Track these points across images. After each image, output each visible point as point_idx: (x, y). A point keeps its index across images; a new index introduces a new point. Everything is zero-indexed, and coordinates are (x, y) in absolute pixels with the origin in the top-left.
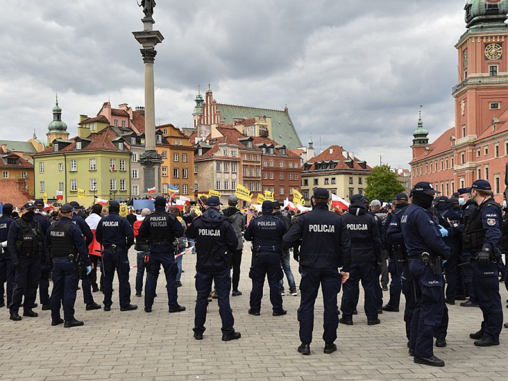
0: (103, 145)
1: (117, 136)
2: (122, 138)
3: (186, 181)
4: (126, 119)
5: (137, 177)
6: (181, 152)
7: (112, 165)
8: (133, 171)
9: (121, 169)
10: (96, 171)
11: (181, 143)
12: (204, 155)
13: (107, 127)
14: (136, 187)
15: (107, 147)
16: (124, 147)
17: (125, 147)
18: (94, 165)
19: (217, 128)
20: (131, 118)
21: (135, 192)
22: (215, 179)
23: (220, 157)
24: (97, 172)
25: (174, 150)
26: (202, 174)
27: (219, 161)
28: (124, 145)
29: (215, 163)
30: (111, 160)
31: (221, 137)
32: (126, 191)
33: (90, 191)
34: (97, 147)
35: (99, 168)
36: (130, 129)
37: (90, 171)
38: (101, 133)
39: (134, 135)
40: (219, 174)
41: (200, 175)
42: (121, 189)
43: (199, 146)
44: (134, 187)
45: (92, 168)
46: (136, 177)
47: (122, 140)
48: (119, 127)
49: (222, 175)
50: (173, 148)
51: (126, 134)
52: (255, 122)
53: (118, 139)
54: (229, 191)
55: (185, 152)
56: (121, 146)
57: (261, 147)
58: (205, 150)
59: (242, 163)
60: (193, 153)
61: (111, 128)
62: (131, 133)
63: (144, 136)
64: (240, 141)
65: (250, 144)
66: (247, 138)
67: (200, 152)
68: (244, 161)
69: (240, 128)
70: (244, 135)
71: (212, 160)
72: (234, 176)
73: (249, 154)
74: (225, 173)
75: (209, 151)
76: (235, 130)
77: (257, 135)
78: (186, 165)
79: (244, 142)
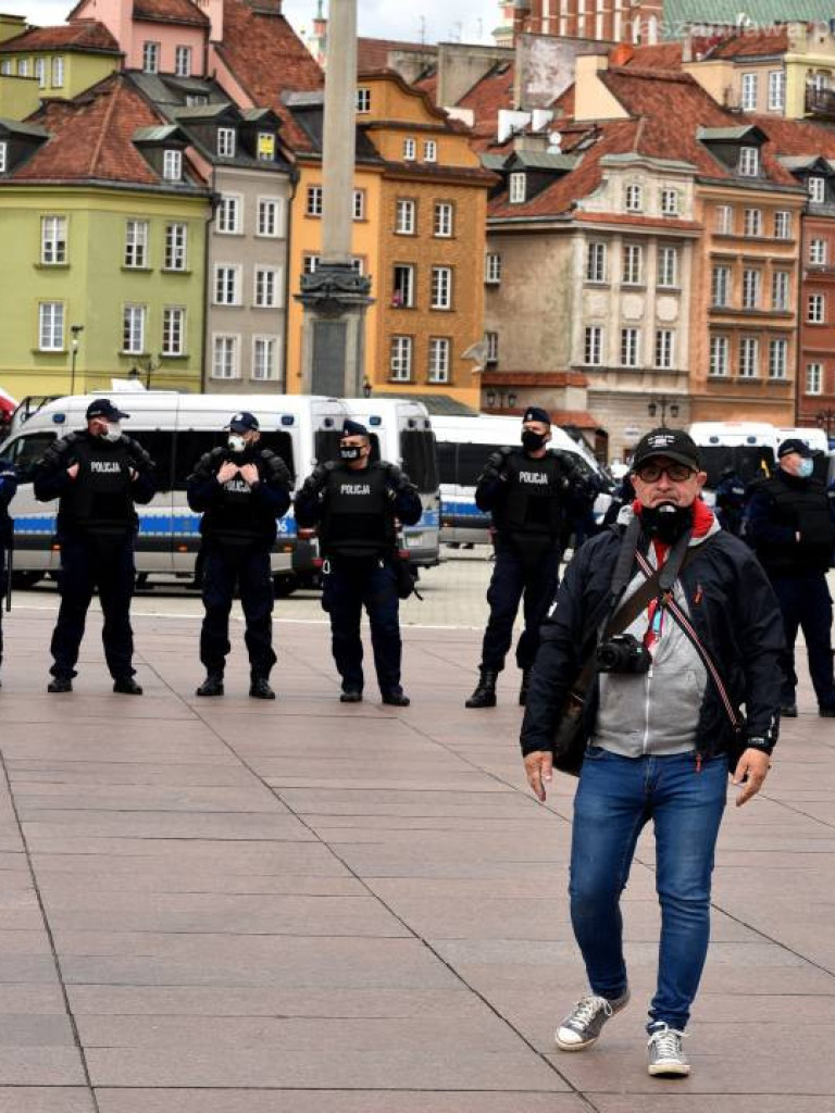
0: (100, 159)
1: (157, 117)
2: (178, 130)
3: (445, 326)
4: (194, 40)
5: (237, 301)
6: (429, 195)
7: (135, 245)
8: (221, 273)
9: (168, 262)
10: (67, 268)
11: (435, 152)
12: (531, 203)
13: (113, 76)
14: (229, 342)
15: (117, 171)
16: (184, 169)
17: (188, 167)
18: (61, 245)
19: (602, 75)
20: (217, 34)
21: (223, 363)
22: (577, 316)
23: (604, 218)
24: (72, 273)
25: (397, 186)
26: (524, 288)
27: (599, 238)
28: (185, 159)
29: (580, 246)
30: (131, 225)
31: (618, 120)
32: (184, 358)
33: (37, 354)
34: (76, 165)
35: (77, 256)
36: (211, 87)
37: (40, 268)
38: (86, 100)
39: (232, 116)
40: (596, 299)
41: (510, 293)
42: (166, 348)
43: (513, 158)
44: (219, 341)
45: (48, 256)
46: (230, 298)
47: (177, 140)
48: (160, 74)
49: (608, 303)
50: (396, 174)
51: (195, 108)
52: (785, 50)
53: (161, 132)
54: (640, 374)
55: (446, 193)
56: (172, 163)
57: (801, 174)
58: (542, 178)
59: (710, 248)
60: (482, 196)
61: (128, 77)
62: (216, 109)
63: (271, 122)
64: (706, 142)
65: (750, 158)
66: (739, 131)
67: (518, 187)
68: (717, 238)
69: (713, 78)
70: (731, 114)
71: (570, 232)
72: (668, 307)
73: (741, 208)
74: (626, 289)
75: (560, 187)
76: (690, 84)
77: (794, 109)
78: (449, 253)
79: (725, 150)
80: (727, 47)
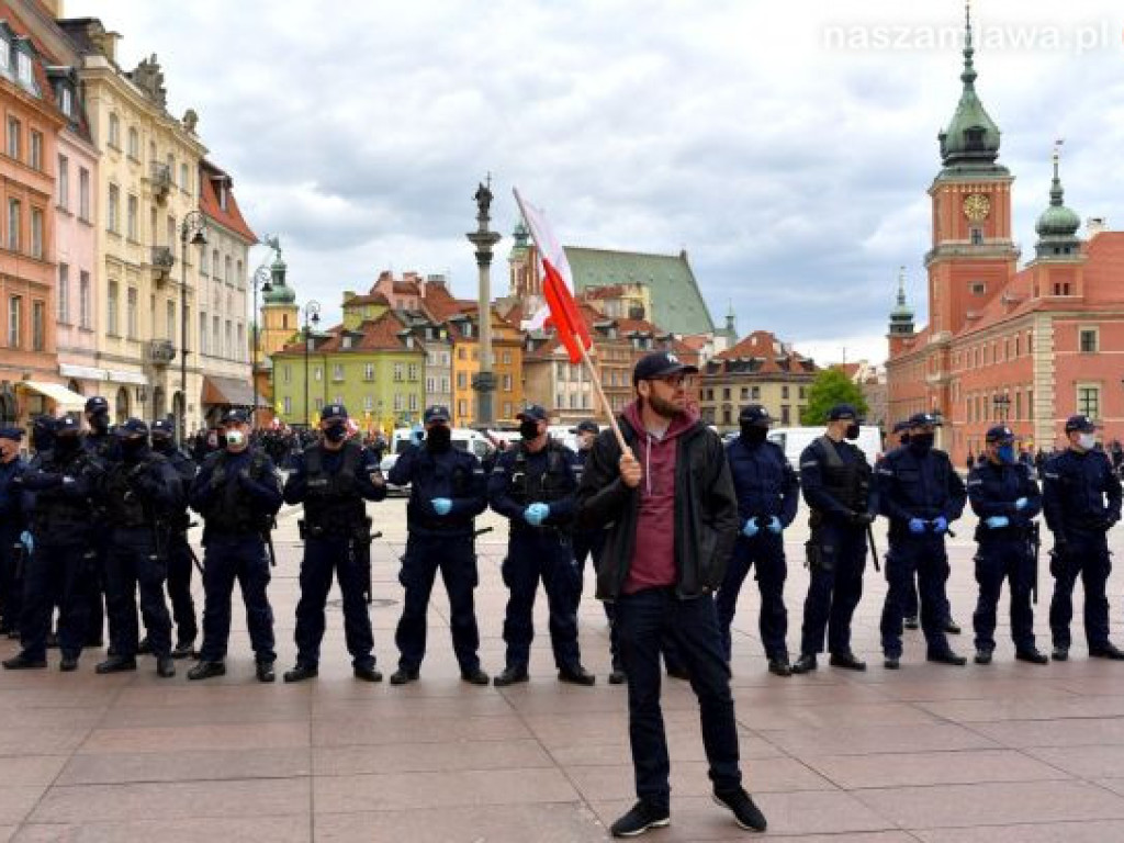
1: (404, 326)
2: (411, 330)
3: (508, 397)
4: (415, 298)
6: (501, 350)
7: (398, 371)
8: (429, 381)
9: (410, 377)
10: (374, 381)
11: (502, 335)
12: (536, 351)
13: (387, 312)
16: (414, 343)
17: (416, 343)
18: (371, 372)
20: (423, 295)
22: (555, 391)
24: (376, 383)
26: (535, 382)
27: (561, 362)
28: (415, 340)
29: (555, 366)
30: (396, 365)
34: (377, 345)
36: (422, 315)
37: (364, 381)
38: (380, 320)
39: (430, 325)
40: (561, 385)
41: (530, 383)
42: (410, 408)
43: (529, 336)
45: (367, 377)
47: (412, 334)
48: (404, 311)
49: (566, 385)
51: (417, 322)
52: (621, 294)
53: (406, 331)
54: (578, 411)
55: (506, 349)
56: (410, 342)
57: (631, 338)
58: (539, 343)
59: (600, 364)
60: (519, 350)
61: (392, 312)
62: (425, 322)
63: (445, 326)
64: (597, 328)
65: (612, 333)
66: (607, 323)
67: (530, 346)
68: (603, 361)
69: (598, 305)
70: (603, 317)
71: (550, 361)
72: (587, 387)
73: (611, 351)
74: (572, 381)
75: (545, 346)
76: (589, 308)
77: (626, 316)
78: (508, 371)
79: (603, 331)
80: (601, 293)
